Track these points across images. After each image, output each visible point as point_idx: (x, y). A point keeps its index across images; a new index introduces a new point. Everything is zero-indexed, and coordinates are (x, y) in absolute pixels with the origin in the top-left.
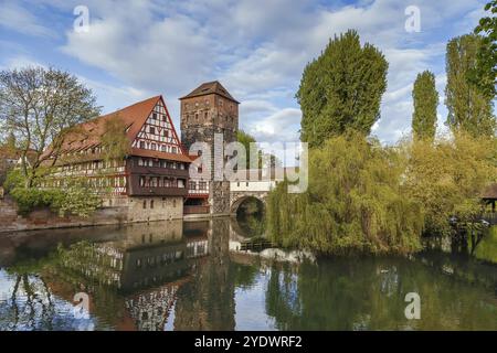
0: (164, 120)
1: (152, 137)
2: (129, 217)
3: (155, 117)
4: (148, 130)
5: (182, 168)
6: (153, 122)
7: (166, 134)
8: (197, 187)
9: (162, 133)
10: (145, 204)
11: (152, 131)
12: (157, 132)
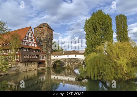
0: (32, 35)
1: (28, 41)
2: (20, 70)
3: (29, 34)
4: (26, 38)
5: (37, 51)
6: (28, 36)
7: (32, 40)
8: (42, 58)
9: (31, 40)
10: (25, 65)
11: (28, 39)
12: (29, 39)
